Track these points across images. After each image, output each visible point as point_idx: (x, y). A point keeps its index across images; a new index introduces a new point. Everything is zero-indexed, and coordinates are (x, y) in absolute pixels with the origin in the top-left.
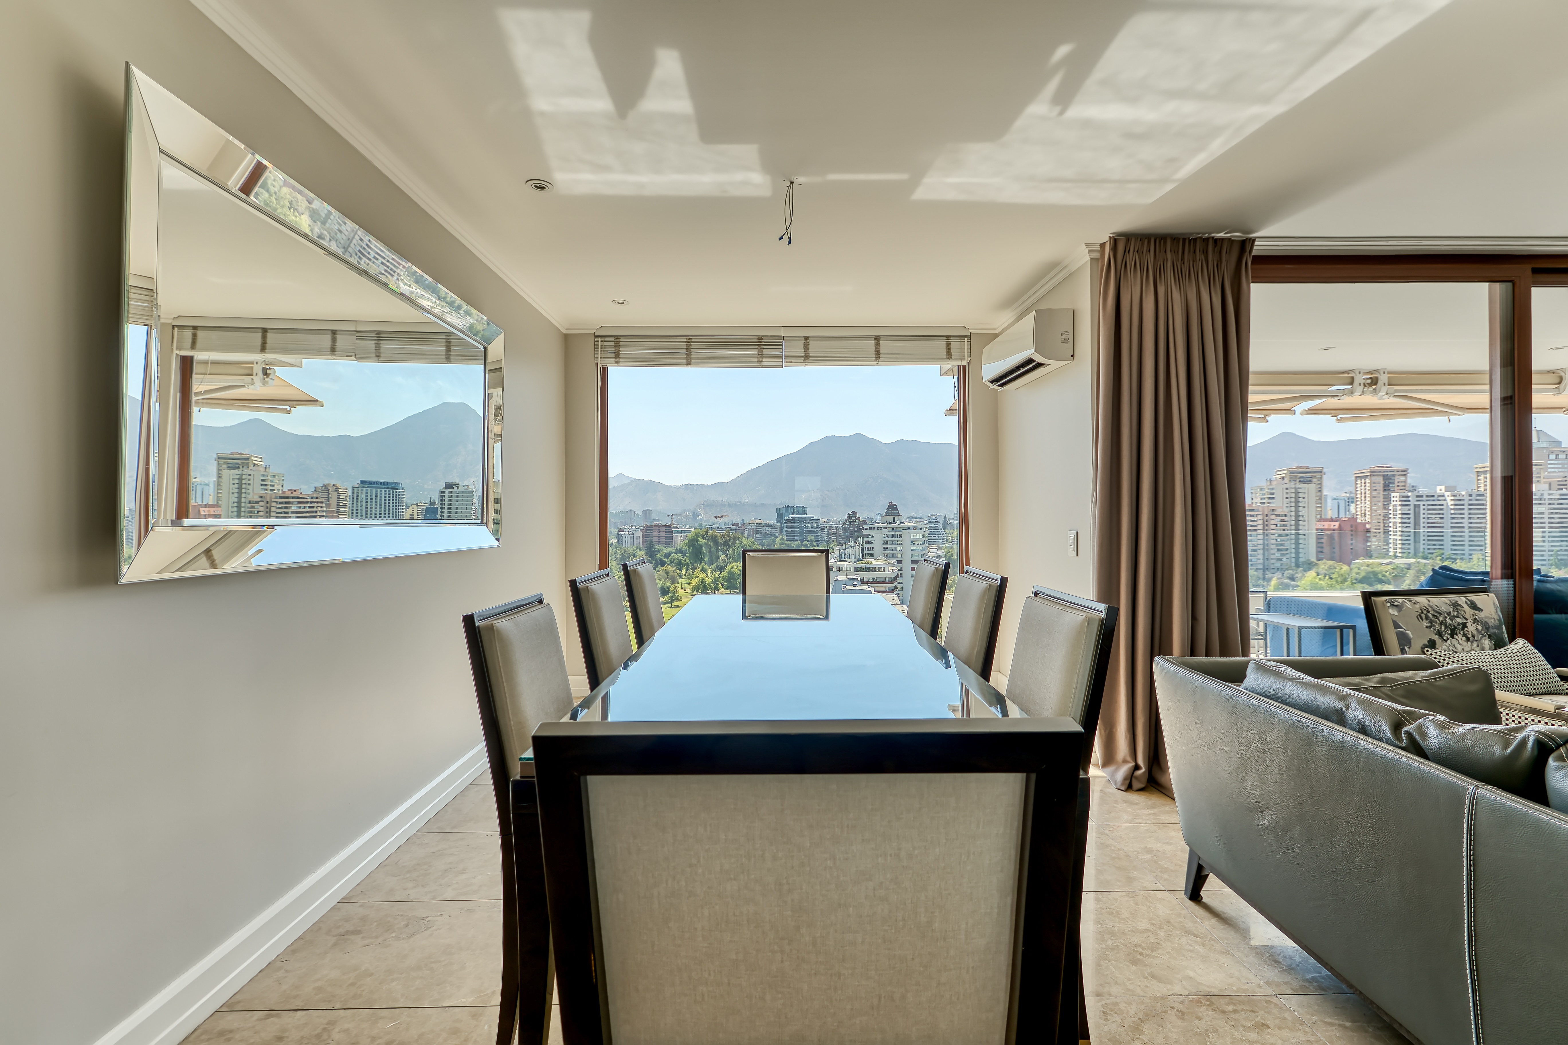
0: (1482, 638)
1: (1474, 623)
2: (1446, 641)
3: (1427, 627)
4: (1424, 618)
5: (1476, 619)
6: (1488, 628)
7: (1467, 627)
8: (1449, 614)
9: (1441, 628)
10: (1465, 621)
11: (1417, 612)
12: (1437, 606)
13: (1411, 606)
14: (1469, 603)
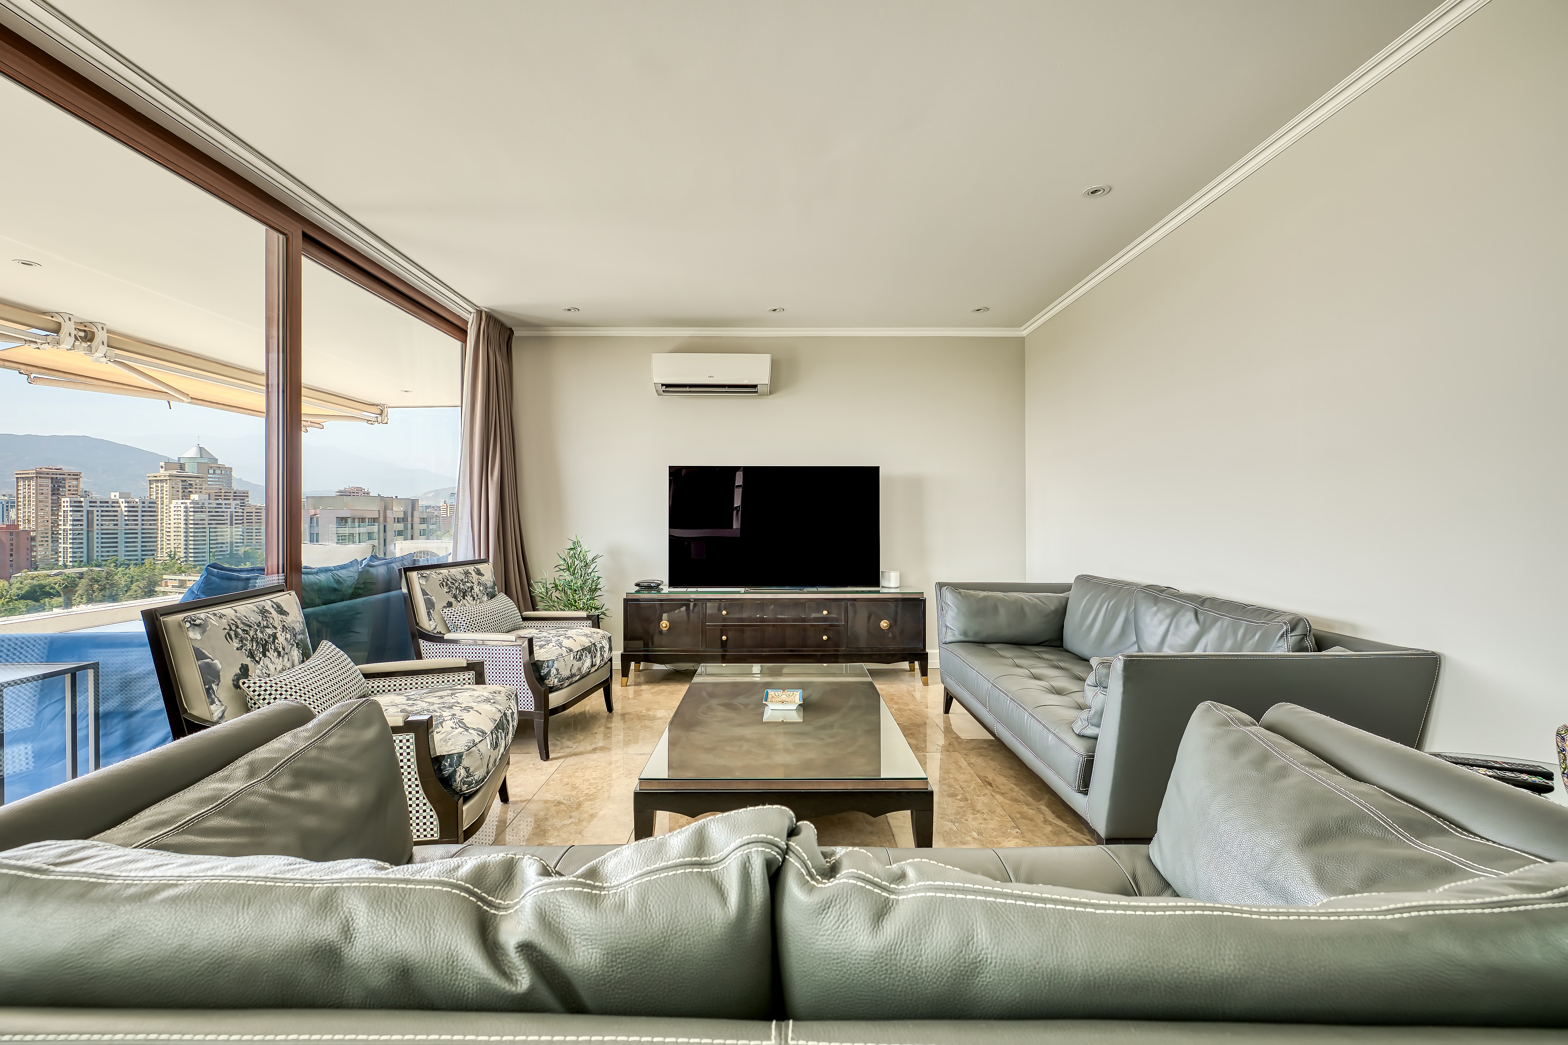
0: (291, 648)
1: (283, 632)
2: (258, 663)
3: (238, 649)
4: (233, 636)
5: (284, 626)
6: (295, 636)
7: (277, 638)
8: (259, 625)
9: (253, 646)
10: (275, 631)
11: (225, 629)
12: (245, 616)
13: (217, 621)
14: (275, 606)
